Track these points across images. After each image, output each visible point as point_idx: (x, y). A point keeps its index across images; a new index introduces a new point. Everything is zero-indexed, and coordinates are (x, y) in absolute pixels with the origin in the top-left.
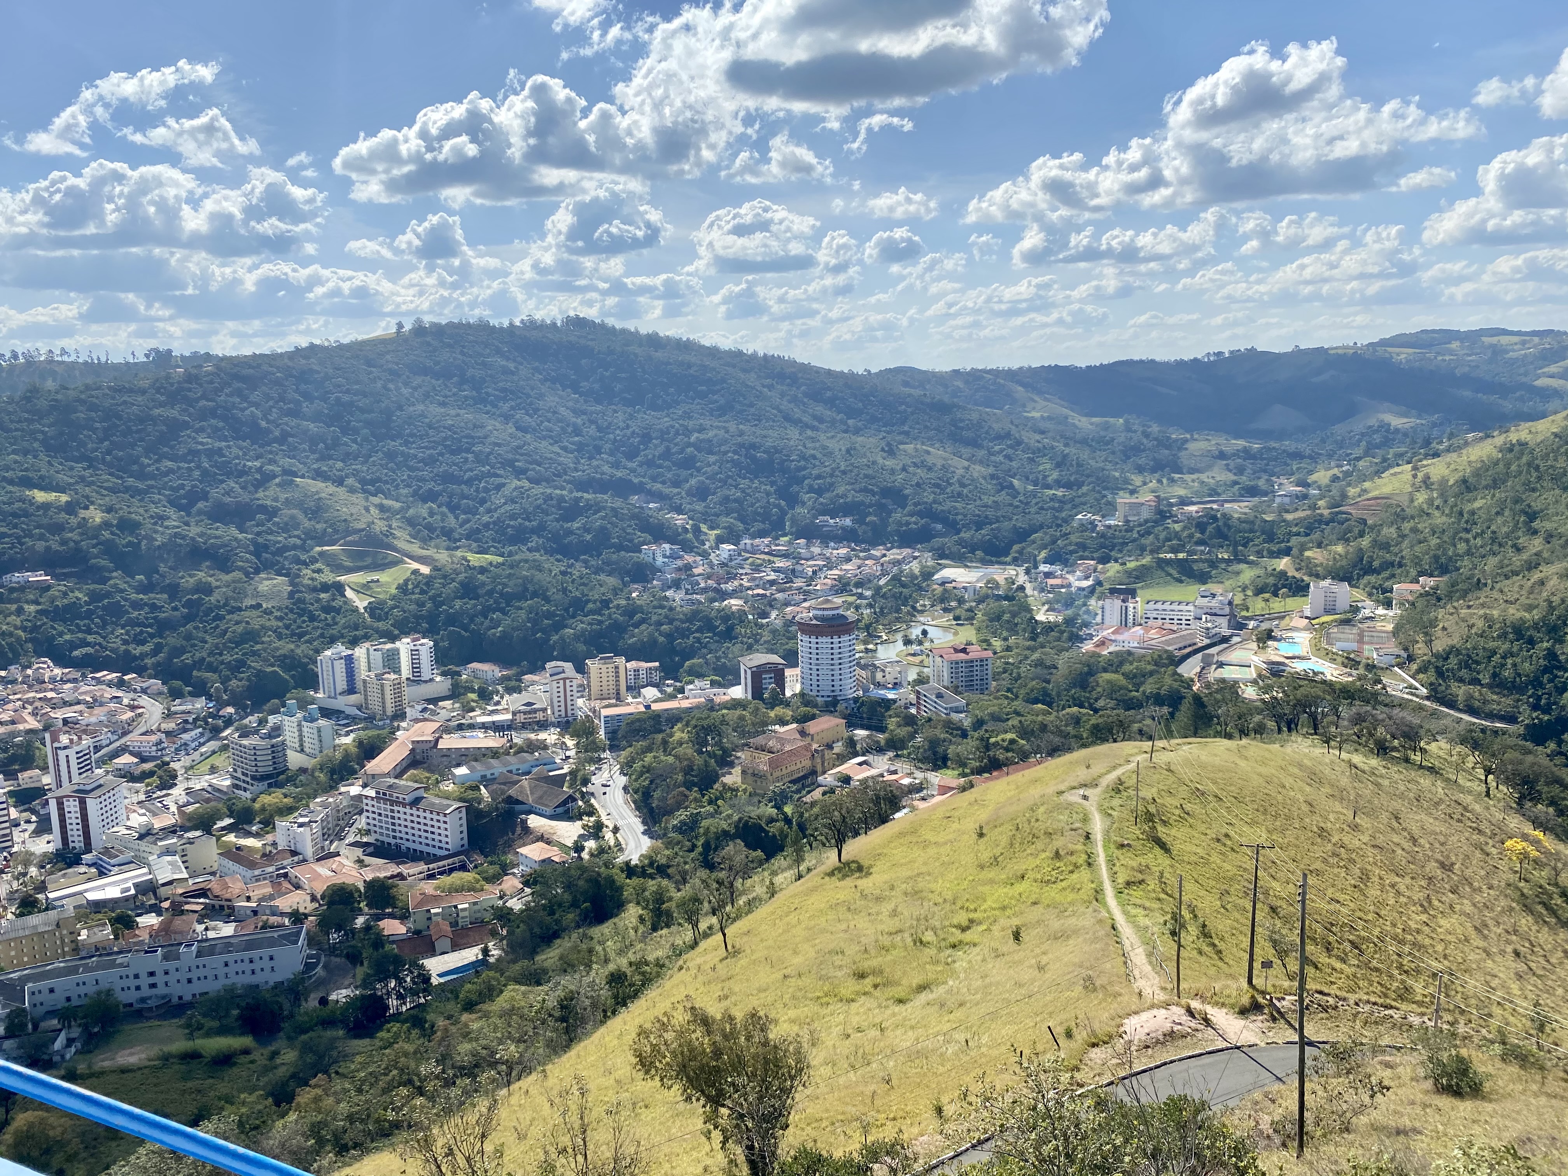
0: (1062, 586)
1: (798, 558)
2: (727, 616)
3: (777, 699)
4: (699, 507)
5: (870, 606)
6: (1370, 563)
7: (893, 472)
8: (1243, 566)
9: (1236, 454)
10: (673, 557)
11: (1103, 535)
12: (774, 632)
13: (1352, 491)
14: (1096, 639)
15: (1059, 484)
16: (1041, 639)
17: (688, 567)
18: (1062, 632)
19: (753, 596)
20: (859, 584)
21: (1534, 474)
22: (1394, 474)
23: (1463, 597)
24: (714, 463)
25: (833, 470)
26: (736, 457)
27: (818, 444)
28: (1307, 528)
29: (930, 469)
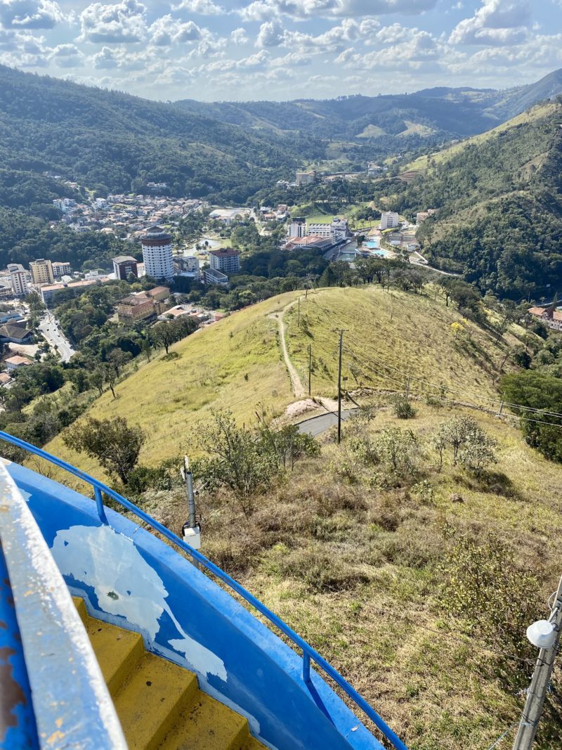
0: (272, 218)
1: (139, 205)
2: (104, 237)
3: (134, 279)
4: (83, 178)
5: (179, 230)
6: (408, 203)
7: (186, 158)
8: (353, 206)
9: (351, 150)
10: (71, 205)
11: (290, 192)
12: (130, 245)
13: (402, 168)
14: (287, 244)
15: (269, 165)
16: (262, 244)
17: (80, 211)
18: (271, 241)
19: (117, 226)
20: (172, 219)
21: (478, 160)
22: (420, 160)
23: (445, 218)
24: (89, 153)
25: (155, 157)
26: (101, 149)
27: (145, 142)
28: (381, 187)
29: (205, 157)
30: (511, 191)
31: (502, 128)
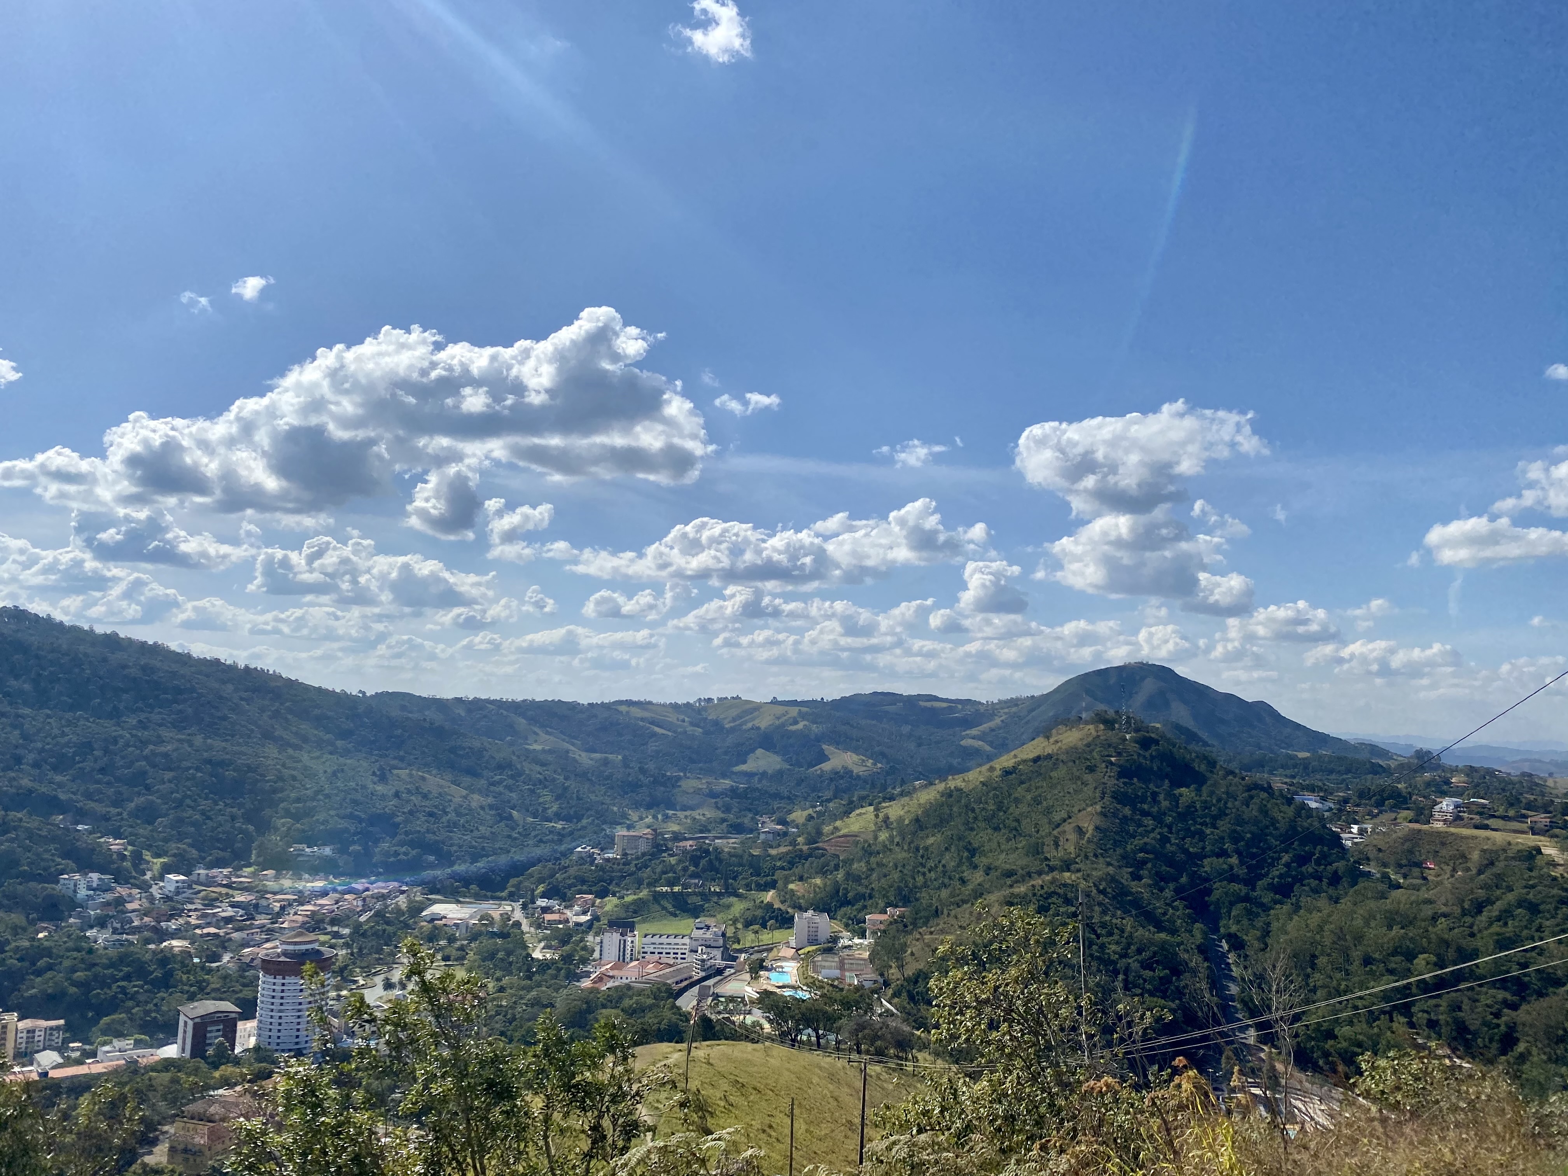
0: (560, 922)
1: (263, 893)
2: (165, 959)
3: (224, 1056)
4: (144, 831)
5: (347, 945)
6: (845, 895)
7: (383, 797)
8: (733, 899)
9: (723, 793)
10: (103, 888)
11: (600, 868)
12: (225, 977)
13: (827, 829)
14: (593, 976)
15: (558, 817)
16: (537, 977)
17: (120, 902)
18: (559, 970)
19: (201, 936)
20: (334, 922)
21: (971, 815)
22: (860, 815)
23: (925, 924)
24: (170, 781)
25: (317, 793)
26: (199, 774)
27: (299, 765)
28: (789, 862)
29: (425, 797)
30: (1047, 874)
31: (1006, 761)
